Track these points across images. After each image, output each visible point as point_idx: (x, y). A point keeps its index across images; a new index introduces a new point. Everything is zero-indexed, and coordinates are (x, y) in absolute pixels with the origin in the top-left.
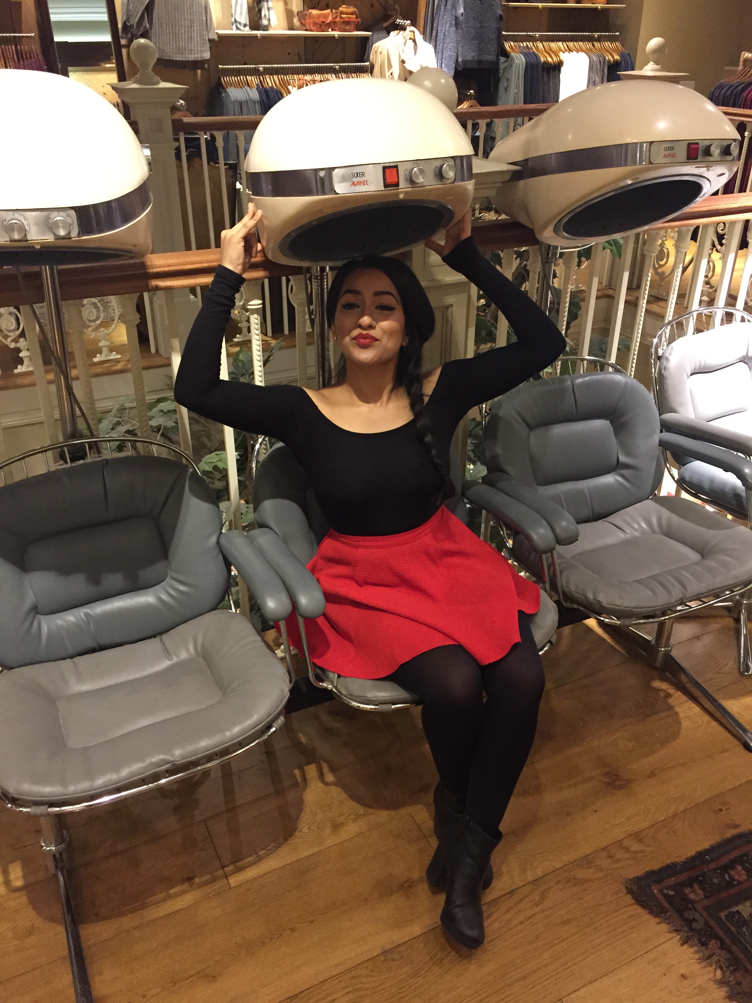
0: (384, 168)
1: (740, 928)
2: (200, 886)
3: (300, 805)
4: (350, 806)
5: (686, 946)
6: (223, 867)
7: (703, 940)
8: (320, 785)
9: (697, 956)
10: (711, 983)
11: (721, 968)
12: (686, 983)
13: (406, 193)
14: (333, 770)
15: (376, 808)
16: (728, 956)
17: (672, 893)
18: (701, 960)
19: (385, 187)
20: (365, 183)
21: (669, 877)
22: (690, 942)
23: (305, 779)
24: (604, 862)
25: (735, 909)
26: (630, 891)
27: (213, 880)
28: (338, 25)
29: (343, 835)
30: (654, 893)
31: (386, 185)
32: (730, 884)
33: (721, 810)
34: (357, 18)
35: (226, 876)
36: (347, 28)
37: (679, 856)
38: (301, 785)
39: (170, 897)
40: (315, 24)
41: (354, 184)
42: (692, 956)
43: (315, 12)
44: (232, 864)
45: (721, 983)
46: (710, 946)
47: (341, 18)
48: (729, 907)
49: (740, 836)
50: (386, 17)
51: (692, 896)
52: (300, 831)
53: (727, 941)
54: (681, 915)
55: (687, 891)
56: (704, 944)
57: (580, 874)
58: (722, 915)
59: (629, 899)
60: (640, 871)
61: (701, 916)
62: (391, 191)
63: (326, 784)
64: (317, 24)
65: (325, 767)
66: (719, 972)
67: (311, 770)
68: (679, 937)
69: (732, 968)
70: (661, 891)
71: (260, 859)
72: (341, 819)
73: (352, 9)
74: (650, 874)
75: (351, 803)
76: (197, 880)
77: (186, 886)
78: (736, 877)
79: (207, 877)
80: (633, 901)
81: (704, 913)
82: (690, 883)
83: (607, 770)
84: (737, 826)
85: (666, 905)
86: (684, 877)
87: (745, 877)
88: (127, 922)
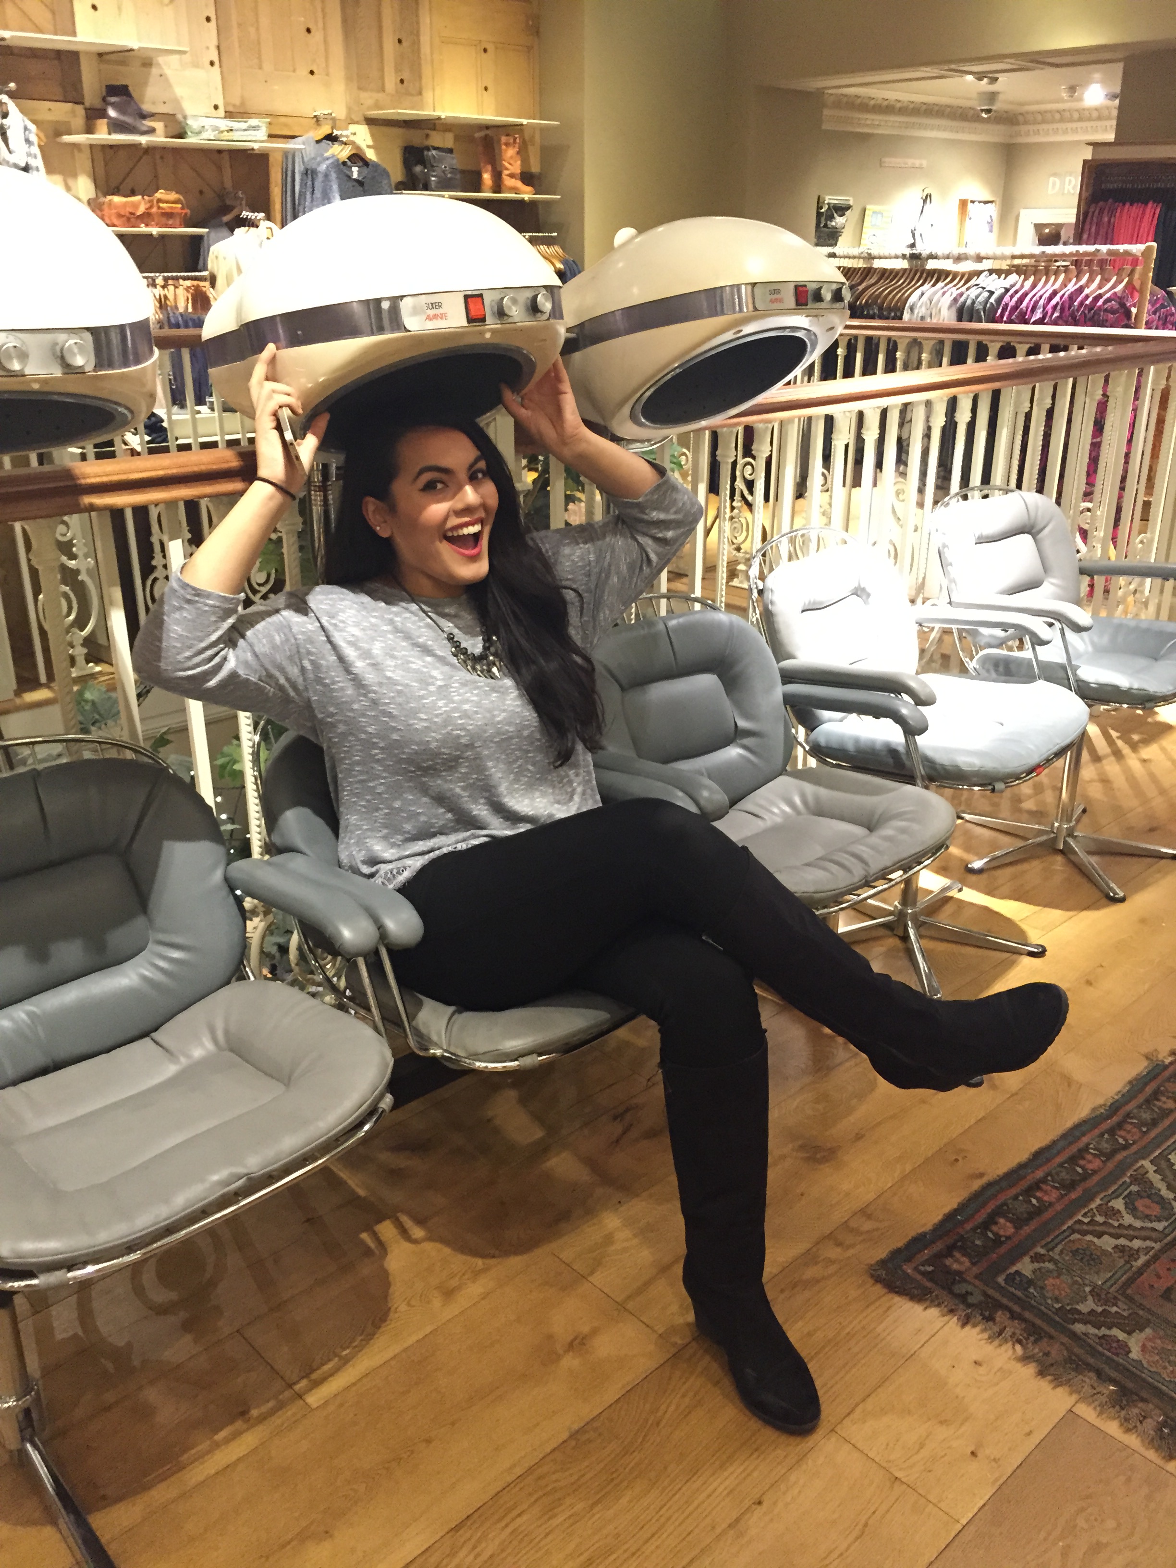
0: (467, 297)
1: (1026, 1289)
2: (262, 1419)
3: (384, 1279)
4: (459, 1261)
5: (968, 1328)
6: (290, 1386)
7: (987, 1314)
8: (406, 1245)
9: (986, 1335)
10: (1014, 1363)
11: (1019, 1342)
12: (982, 1370)
13: (493, 331)
14: (420, 1222)
15: (499, 1257)
16: (1023, 1326)
17: (930, 1269)
18: (991, 1339)
19: (469, 322)
20: (443, 317)
21: (920, 1251)
22: (973, 1320)
23: (381, 1244)
24: (833, 1252)
25: (1013, 1269)
26: (878, 1280)
27: (281, 1406)
28: (156, 219)
29: (462, 1301)
30: (908, 1274)
31: (470, 320)
32: (998, 1241)
33: (957, 1160)
34: (182, 208)
35: (300, 1396)
36: (170, 222)
37: (925, 1225)
38: (377, 1252)
39: (217, 1445)
40: (120, 216)
41: (429, 318)
42: (980, 1336)
43: (117, 199)
44: (303, 1378)
45: (1025, 1359)
46: (998, 1319)
47: (159, 208)
48: (1007, 1268)
49: (990, 1185)
50: (227, 209)
51: (955, 1266)
52: (396, 1312)
53: (1017, 1308)
54: (951, 1292)
55: (948, 1262)
56: (990, 1319)
57: (810, 1273)
58: (1001, 1280)
59: (879, 1289)
60: (882, 1253)
61: (975, 1286)
62: (476, 328)
63: (415, 1242)
64: (123, 216)
65: (405, 1219)
66: (1018, 1348)
67: (386, 1230)
68: (955, 1319)
69: (1032, 1339)
70: (916, 1269)
71: (346, 1361)
72: (454, 1283)
73: (173, 196)
74: (896, 1253)
75: (461, 1258)
76: (255, 1413)
77: (239, 1424)
78: (1002, 1233)
79: (271, 1404)
80: (885, 1291)
81: (977, 1282)
82: (949, 1251)
83: (800, 1142)
84: (981, 1175)
85: (929, 1284)
86: (939, 1246)
87: (1013, 1230)
88: (160, 1494)
